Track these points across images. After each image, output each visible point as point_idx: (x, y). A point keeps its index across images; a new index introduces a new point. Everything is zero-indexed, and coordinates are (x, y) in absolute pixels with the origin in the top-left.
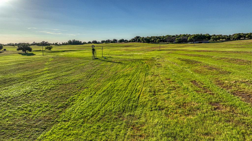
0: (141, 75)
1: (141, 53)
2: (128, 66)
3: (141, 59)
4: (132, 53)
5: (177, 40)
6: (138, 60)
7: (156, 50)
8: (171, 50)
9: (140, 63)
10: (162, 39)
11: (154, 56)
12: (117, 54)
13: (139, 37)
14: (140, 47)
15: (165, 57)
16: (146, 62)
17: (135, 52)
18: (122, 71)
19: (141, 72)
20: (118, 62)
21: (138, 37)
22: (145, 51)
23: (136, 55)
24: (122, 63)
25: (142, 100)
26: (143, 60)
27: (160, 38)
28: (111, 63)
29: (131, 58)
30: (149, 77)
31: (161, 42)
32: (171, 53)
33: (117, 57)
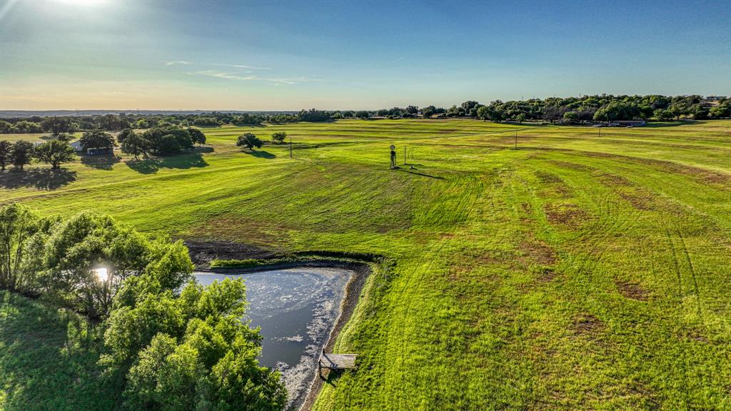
0: (472, 197)
1: (476, 156)
2: (453, 184)
3: (474, 172)
4: (457, 156)
5: (567, 117)
6: (470, 172)
7: (507, 148)
8: (538, 149)
9: (473, 180)
10: (533, 110)
11: (499, 165)
12: (430, 157)
13: (474, 103)
14: (475, 136)
15: (517, 167)
16: (481, 178)
17: (463, 154)
18: (446, 192)
19: (472, 193)
20: (437, 176)
21: (472, 104)
22: (484, 149)
23: (467, 161)
24: (443, 179)
25: (470, 216)
26: (478, 173)
27: (528, 110)
28: (427, 179)
29: (458, 167)
30: (481, 200)
31: (530, 118)
32: (536, 158)
33: (431, 165)
